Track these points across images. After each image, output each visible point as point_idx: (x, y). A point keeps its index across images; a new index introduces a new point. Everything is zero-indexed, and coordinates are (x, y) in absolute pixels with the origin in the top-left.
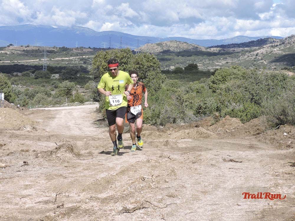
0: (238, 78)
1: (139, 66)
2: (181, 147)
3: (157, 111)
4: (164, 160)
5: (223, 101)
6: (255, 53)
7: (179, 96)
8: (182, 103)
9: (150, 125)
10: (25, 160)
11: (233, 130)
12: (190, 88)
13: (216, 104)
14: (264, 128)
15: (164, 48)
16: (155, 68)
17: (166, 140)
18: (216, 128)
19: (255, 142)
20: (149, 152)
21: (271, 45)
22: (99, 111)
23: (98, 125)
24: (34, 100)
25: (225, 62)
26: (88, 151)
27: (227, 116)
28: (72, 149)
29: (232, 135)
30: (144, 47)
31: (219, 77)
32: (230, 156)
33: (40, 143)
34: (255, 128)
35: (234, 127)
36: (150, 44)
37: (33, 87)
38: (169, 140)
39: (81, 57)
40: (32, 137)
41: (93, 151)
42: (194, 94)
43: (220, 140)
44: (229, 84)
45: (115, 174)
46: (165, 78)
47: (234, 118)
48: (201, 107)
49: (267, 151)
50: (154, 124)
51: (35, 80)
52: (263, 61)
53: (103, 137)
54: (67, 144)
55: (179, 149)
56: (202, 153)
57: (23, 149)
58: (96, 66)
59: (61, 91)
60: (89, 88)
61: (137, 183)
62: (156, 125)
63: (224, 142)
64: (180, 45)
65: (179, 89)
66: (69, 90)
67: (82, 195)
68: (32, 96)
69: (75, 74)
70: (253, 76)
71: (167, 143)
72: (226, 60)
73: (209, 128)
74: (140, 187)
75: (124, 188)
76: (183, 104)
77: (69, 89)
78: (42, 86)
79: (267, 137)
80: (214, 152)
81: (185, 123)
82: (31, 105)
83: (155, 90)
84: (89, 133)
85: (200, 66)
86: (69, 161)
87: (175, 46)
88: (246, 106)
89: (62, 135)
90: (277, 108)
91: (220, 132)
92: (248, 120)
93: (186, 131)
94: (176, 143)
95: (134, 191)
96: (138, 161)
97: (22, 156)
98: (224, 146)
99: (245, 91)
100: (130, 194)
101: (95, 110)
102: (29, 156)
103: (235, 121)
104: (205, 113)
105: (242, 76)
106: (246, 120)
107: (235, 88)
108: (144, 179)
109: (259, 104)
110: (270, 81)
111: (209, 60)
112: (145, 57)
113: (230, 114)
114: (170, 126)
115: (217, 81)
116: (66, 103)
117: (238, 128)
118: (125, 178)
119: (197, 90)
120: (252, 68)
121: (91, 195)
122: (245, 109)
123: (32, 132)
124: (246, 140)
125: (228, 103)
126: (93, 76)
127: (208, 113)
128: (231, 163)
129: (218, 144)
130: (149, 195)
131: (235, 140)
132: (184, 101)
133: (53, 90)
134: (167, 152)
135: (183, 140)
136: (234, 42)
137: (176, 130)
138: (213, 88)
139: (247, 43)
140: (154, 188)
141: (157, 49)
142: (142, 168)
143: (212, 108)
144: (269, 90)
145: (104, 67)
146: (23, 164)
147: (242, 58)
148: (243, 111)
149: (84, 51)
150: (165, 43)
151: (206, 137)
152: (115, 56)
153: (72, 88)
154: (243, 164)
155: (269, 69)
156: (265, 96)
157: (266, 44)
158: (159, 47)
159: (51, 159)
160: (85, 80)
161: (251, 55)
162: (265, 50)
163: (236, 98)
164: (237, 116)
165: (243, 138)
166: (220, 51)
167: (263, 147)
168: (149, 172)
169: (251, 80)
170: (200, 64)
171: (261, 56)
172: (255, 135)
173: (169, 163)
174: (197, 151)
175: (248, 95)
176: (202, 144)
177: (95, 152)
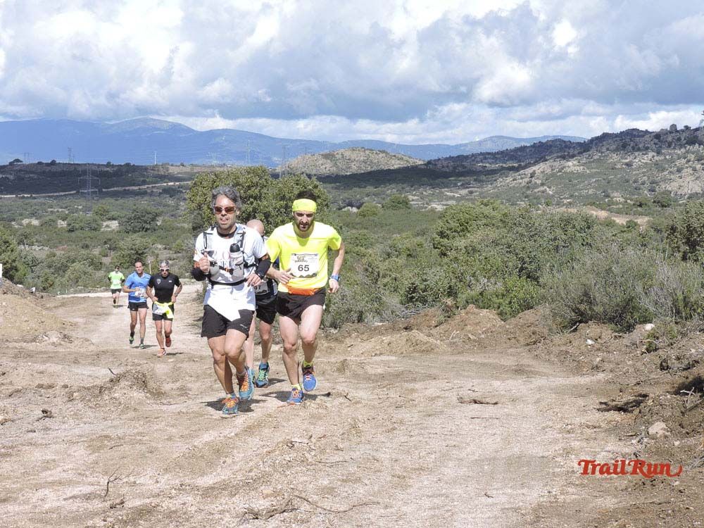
0: (493, 225)
1: (285, 202)
2: (373, 372)
4: (336, 402)
5: (462, 274)
6: (529, 171)
7: (370, 265)
8: (377, 280)
10: (46, 407)
11: (483, 336)
12: (392, 246)
13: (446, 281)
14: (546, 331)
15: (338, 164)
17: (342, 359)
18: (447, 331)
19: (527, 360)
21: (559, 154)
24: (67, 276)
25: (467, 190)
26: (178, 384)
27: (471, 306)
28: (144, 382)
29: (481, 345)
30: (297, 162)
31: (453, 224)
32: (473, 391)
33: (77, 370)
34: (529, 331)
35: (484, 329)
36: (310, 155)
37: (63, 250)
38: (349, 358)
39: (165, 184)
40: (60, 355)
41: (189, 385)
42: (401, 261)
43: (455, 358)
44: (474, 238)
45: (233, 434)
47: (485, 310)
48: (415, 287)
49: (552, 379)
51: (67, 234)
52: (545, 187)
54: (134, 371)
55: (368, 378)
56: (418, 386)
57: (41, 383)
58: (194, 205)
59: (123, 257)
60: (183, 250)
61: (277, 453)
63: (464, 360)
64: (372, 157)
65: (370, 251)
66: (140, 255)
67: (163, 481)
68: (62, 269)
69: (152, 221)
70: (524, 221)
71: (343, 367)
72: (470, 187)
73: (434, 331)
74: (284, 462)
75: (251, 464)
76: (379, 283)
77: (140, 252)
78: (83, 248)
79: (553, 349)
80: (442, 384)
81: (381, 321)
82: (59, 288)
84: (179, 347)
85: (413, 200)
86: (137, 407)
87: (362, 158)
88: (510, 284)
89: (126, 350)
90: (571, 287)
91: (455, 340)
92: (514, 314)
93: (384, 338)
94: (361, 365)
95: (271, 470)
96: (282, 404)
97: (39, 398)
98: (464, 370)
99: (507, 252)
100: (262, 477)
101: (194, 295)
102: (55, 397)
103: (487, 316)
104: (424, 301)
105: (501, 220)
106: (510, 314)
107: (487, 246)
108: (291, 445)
109: (536, 279)
110: (559, 232)
111: (433, 188)
112: (297, 184)
113: (474, 301)
114: (351, 328)
115: (448, 232)
117: (494, 330)
118: (254, 442)
119: (409, 250)
120: (522, 203)
121: (182, 479)
122: (508, 291)
123: (61, 344)
124: (508, 355)
125: (472, 278)
126: (191, 225)
127: (430, 299)
128: (477, 406)
129: (450, 366)
130: (301, 479)
131: (487, 355)
132: (381, 275)
133: (106, 256)
134: (344, 384)
135: (378, 359)
136: (484, 149)
137: (365, 337)
138: (442, 246)
139: (511, 151)
140: (314, 462)
141: (324, 166)
142: (289, 420)
143: (439, 290)
144: (557, 249)
146: (40, 416)
147: (501, 182)
148: (503, 295)
149: (170, 171)
150: (340, 152)
151: (427, 351)
152: (235, 182)
153: (145, 251)
154: (501, 408)
155: (559, 204)
156: (549, 263)
157: (551, 153)
158: (329, 161)
159: (100, 403)
160: (175, 233)
161: (519, 175)
162: (550, 166)
163: (489, 267)
164: (490, 306)
165: (502, 353)
166: (455, 168)
167: (545, 371)
168: (304, 427)
169: (520, 229)
170: (414, 195)
171: (541, 177)
172: (528, 345)
173: (346, 410)
174: (407, 381)
175: (513, 262)
176: (417, 366)
177: (194, 386)
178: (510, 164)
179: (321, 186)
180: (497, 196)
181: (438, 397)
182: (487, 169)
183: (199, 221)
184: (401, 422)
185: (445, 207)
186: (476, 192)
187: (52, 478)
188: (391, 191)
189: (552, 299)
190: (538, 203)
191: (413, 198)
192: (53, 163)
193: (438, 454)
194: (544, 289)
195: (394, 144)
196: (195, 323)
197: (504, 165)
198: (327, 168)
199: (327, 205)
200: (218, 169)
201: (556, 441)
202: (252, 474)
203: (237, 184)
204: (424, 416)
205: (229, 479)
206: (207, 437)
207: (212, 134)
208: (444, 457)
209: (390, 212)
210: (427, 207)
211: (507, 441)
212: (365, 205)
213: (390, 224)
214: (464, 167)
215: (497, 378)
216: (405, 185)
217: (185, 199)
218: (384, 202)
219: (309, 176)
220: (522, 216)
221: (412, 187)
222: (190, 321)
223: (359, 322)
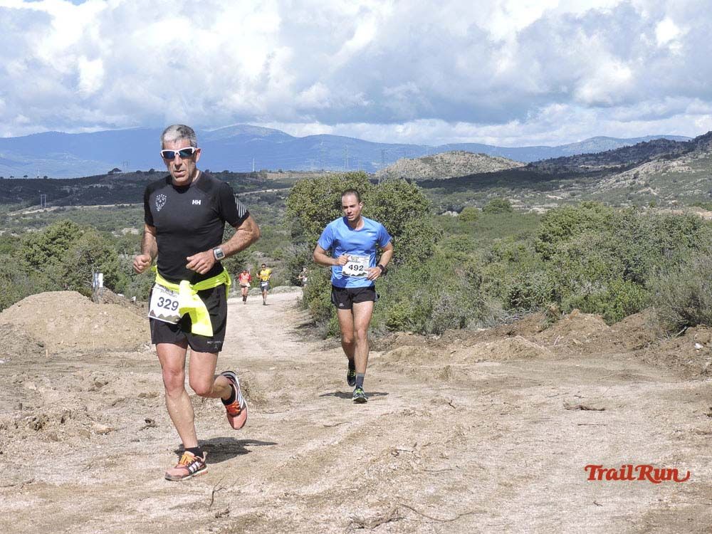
0: (597, 228)
1: (385, 208)
2: (477, 379)
3: (425, 304)
4: (440, 409)
6: (633, 172)
7: (472, 270)
8: (479, 285)
9: (410, 333)
10: (149, 416)
11: (588, 341)
12: (495, 251)
13: (549, 286)
14: (652, 335)
15: (438, 168)
16: (419, 212)
17: (445, 365)
18: (551, 336)
19: (634, 366)
20: (410, 393)
21: (664, 154)
22: (303, 305)
23: (301, 335)
25: (569, 192)
26: (280, 393)
27: (576, 310)
28: (246, 390)
29: (586, 350)
30: (396, 167)
31: (556, 227)
32: (580, 397)
34: (635, 335)
35: (589, 334)
36: (409, 160)
38: (451, 365)
39: (264, 191)
41: (291, 393)
42: (504, 265)
43: (560, 363)
44: (577, 241)
45: (337, 443)
46: (442, 233)
47: (590, 315)
48: (518, 292)
49: (659, 384)
50: (420, 332)
52: (650, 188)
53: (313, 362)
55: (473, 385)
56: (523, 392)
57: (144, 392)
58: (293, 212)
60: (282, 257)
61: (382, 461)
62: (424, 333)
63: (569, 365)
64: (472, 160)
65: (471, 256)
66: (239, 262)
70: (628, 224)
71: (446, 374)
72: (572, 190)
73: (538, 336)
74: (389, 471)
75: (356, 472)
76: (481, 288)
77: (240, 260)
79: (661, 353)
80: (545, 390)
81: (484, 327)
83: (422, 259)
84: (281, 354)
85: (514, 204)
87: (462, 162)
88: (615, 287)
90: (678, 290)
91: (559, 345)
92: (619, 318)
93: (488, 344)
94: (465, 371)
95: (376, 478)
96: (385, 411)
97: (142, 407)
98: (569, 376)
99: (611, 255)
100: (368, 485)
101: (295, 303)
102: (157, 407)
103: (592, 321)
104: (528, 306)
106: (616, 318)
107: (591, 249)
108: (396, 453)
110: (664, 234)
111: (535, 191)
112: (397, 189)
113: (579, 305)
114: (453, 335)
115: (551, 235)
116: (233, 291)
117: (599, 334)
118: (358, 450)
119: (510, 254)
120: (626, 204)
121: (287, 488)
122: (613, 295)
124: (614, 360)
125: (576, 282)
126: (290, 231)
127: (533, 304)
128: (583, 412)
129: (556, 371)
130: (406, 487)
131: (593, 360)
132: (483, 281)
134: (447, 391)
135: (480, 364)
136: (586, 150)
137: (468, 343)
138: (544, 249)
139: (614, 152)
140: (419, 471)
141: (423, 171)
142: (393, 428)
143: (542, 295)
144: (662, 251)
145: (311, 213)
146: (144, 426)
147: (603, 184)
148: (608, 299)
149: (269, 178)
150: (439, 156)
151: (531, 357)
152: (334, 188)
153: (245, 259)
154: (608, 414)
155: (664, 205)
156: (655, 266)
157: (655, 153)
158: (428, 165)
159: (204, 412)
160: (274, 240)
161: (623, 176)
162: (654, 166)
163: (593, 270)
164: (595, 310)
165: (608, 357)
166: (556, 170)
167: (652, 376)
168: (408, 436)
169: (624, 232)
170: (516, 198)
171: (645, 178)
172: (634, 349)
173: (451, 416)
174: (511, 388)
175: (617, 265)
176: (521, 372)
177: (297, 394)
178: (612, 165)
179: (421, 191)
180: (600, 198)
181: (544, 403)
182: (588, 170)
183: (298, 226)
184: (507, 430)
185: (547, 210)
186: (579, 194)
187: (157, 488)
188: (492, 195)
189: (659, 302)
190: (642, 205)
191: (515, 202)
192: (152, 172)
193: (545, 462)
194: (650, 292)
195: (494, 147)
196: (296, 330)
197: (607, 167)
198: (426, 172)
199: (427, 210)
200: (316, 175)
201: (666, 448)
202: (357, 483)
203: (337, 190)
204: (530, 423)
205: (334, 489)
206: (311, 446)
207: (311, 140)
208: (551, 465)
209: (490, 216)
210: (528, 211)
211: (615, 448)
212: (465, 209)
213: (491, 229)
214: (566, 169)
215: (604, 384)
216: (505, 189)
217: (284, 206)
218: (484, 205)
219: (409, 181)
220: (626, 218)
221: (513, 190)
222: (291, 328)
223: (461, 328)
